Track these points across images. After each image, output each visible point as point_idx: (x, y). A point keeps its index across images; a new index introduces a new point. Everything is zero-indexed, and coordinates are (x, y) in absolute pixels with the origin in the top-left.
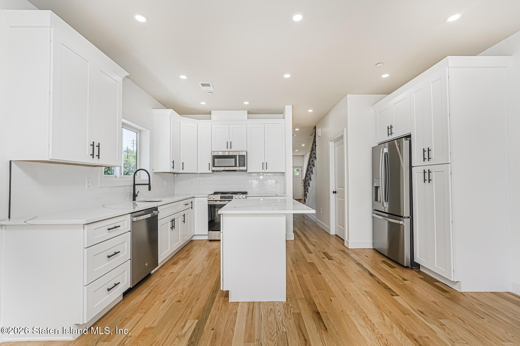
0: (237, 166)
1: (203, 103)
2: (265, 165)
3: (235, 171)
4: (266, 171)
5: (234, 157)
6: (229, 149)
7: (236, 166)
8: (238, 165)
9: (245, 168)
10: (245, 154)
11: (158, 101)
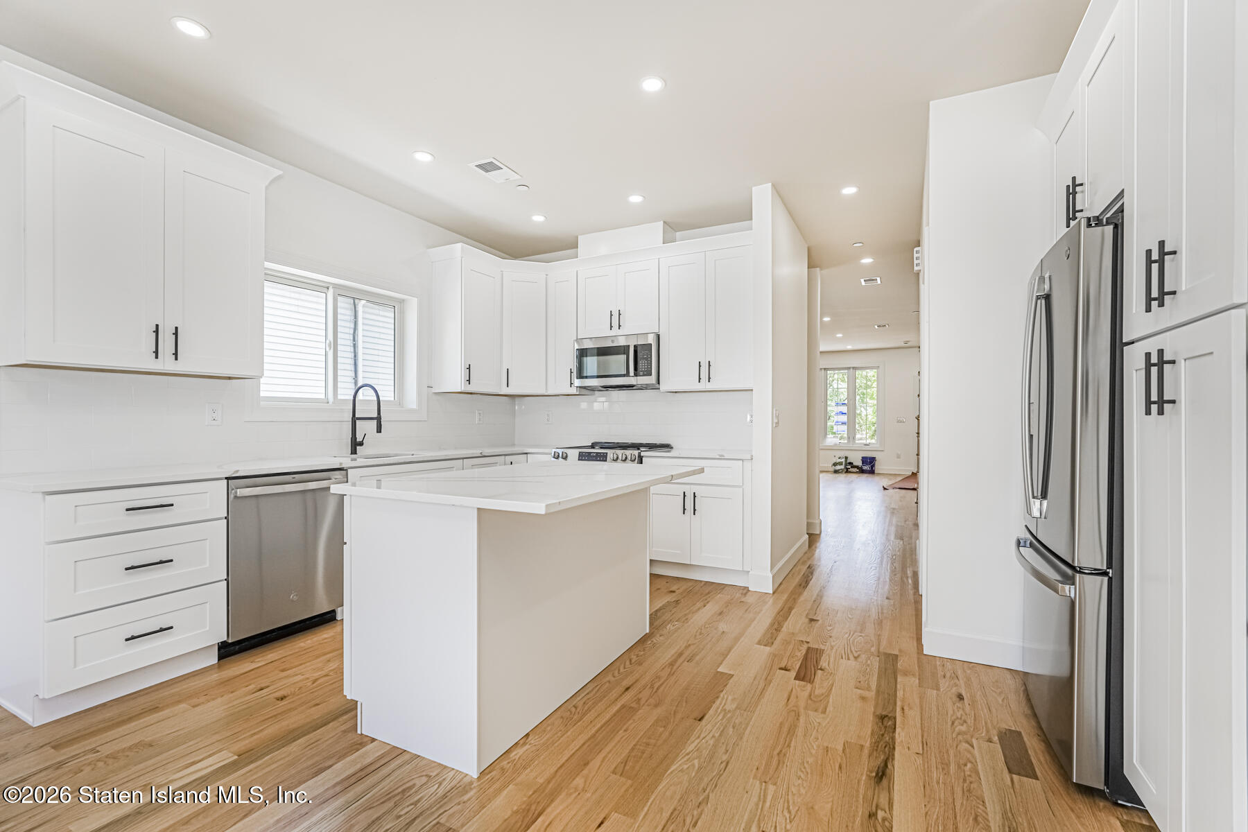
0: (631, 375)
1: (538, 218)
2: (705, 370)
3: (630, 387)
4: (709, 386)
5: (624, 350)
6: (615, 331)
7: (627, 374)
8: (632, 373)
9: (651, 380)
10: (651, 340)
11: (446, 229)
